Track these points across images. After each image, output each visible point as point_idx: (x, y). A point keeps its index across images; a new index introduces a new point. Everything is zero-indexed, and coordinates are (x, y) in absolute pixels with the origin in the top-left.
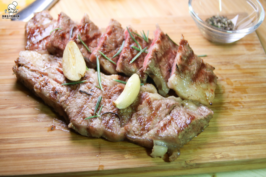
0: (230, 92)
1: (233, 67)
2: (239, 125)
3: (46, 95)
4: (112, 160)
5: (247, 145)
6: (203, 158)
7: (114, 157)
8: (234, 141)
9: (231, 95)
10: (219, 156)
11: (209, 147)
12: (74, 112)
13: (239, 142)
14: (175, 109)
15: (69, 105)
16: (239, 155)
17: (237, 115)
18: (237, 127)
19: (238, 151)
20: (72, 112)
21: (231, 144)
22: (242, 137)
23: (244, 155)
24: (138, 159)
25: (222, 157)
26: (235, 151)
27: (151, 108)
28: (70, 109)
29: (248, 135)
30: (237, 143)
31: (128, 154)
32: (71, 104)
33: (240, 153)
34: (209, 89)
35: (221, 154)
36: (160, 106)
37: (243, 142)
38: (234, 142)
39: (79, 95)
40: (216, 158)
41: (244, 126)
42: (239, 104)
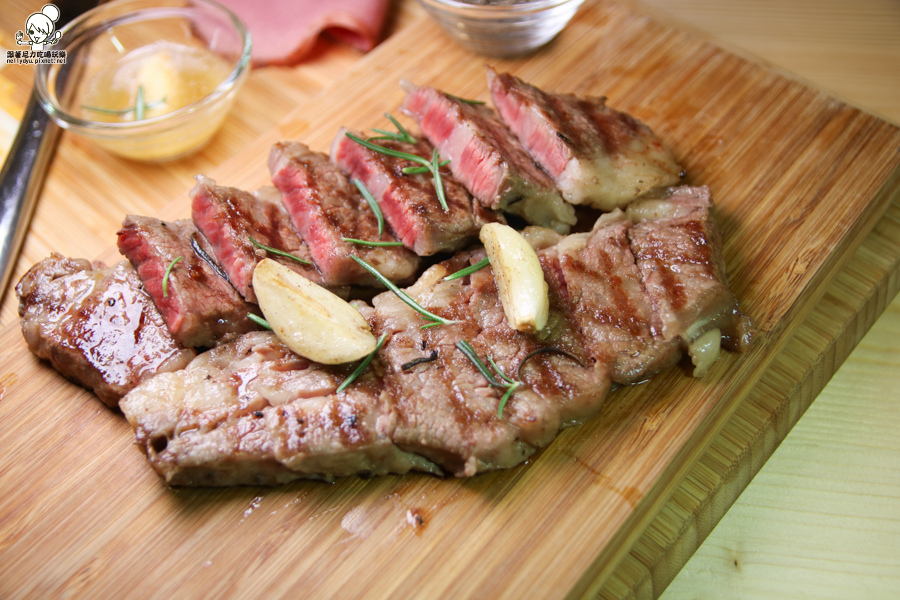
0: (667, 130)
1: (614, 80)
2: (761, 180)
3: (332, 448)
4: (634, 461)
5: (816, 205)
6: (781, 295)
7: (631, 451)
8: (788, 218)
9: (678, 134)
10: (800, 268)
11: (766, 266)
12: (452, 426)
13: (799, 212)
14: (634, 237)
15: (420, 420)
16: (828, 235)
17: (732, 164)
18: (760, 186)
19: (817, 228)
20: (445, 431)
21: (791, 225)
22: (792, 200)
23: (834, 227)
24: (677, 409)
25: (807, 263)
26: (812, 234)
27: (594, 275)
28: (433, 430)
29: (795, 185)
30: (798, 217)
31: (648, 418)
32: (421, 414)
33: (824, 229)
34: (651, 146)
35: (799, 262)
36: (604, 257)
37: (804, 205)
38: (792, 218)
39: (414, 380)
40: (800, 277)
41: (771, 175)
42: (713, 141)
